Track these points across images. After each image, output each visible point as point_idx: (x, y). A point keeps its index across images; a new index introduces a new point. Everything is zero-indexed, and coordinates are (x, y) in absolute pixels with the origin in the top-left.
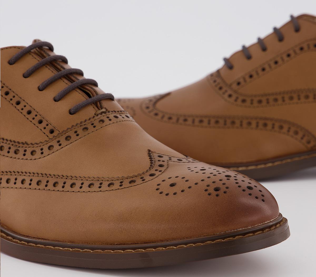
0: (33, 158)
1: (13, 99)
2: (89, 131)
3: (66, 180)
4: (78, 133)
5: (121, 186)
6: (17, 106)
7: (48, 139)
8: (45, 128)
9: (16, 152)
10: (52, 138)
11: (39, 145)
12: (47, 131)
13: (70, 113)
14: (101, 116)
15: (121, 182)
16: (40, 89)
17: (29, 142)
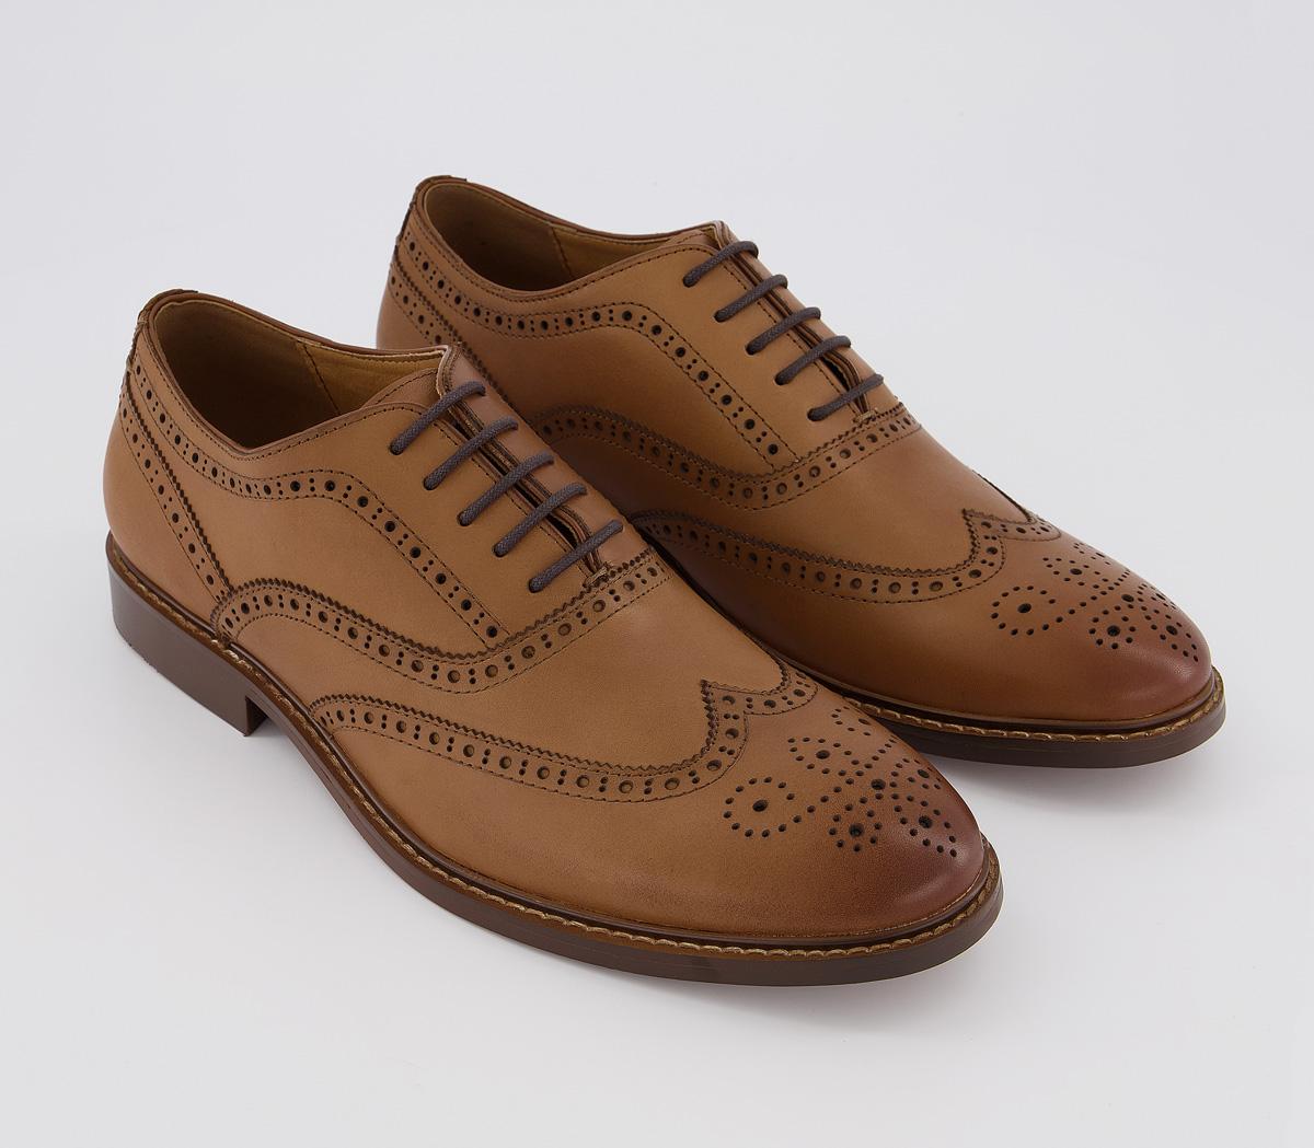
0: (454, 690)
1: (404, 541)
2: (574, 633)
3: (529, 758)
4: (549, 639)
5: (647, 792)
6: (414, 560)
7: (485, 650)
8: (476, 622)
9: (416, 667)
10: (493, 647)
11: (466, 660)
12: (482, 631)
13: (532, 590)
14: (597, 589)
15: (648, 783)
16: (463, 522)
17: (444, 650)
